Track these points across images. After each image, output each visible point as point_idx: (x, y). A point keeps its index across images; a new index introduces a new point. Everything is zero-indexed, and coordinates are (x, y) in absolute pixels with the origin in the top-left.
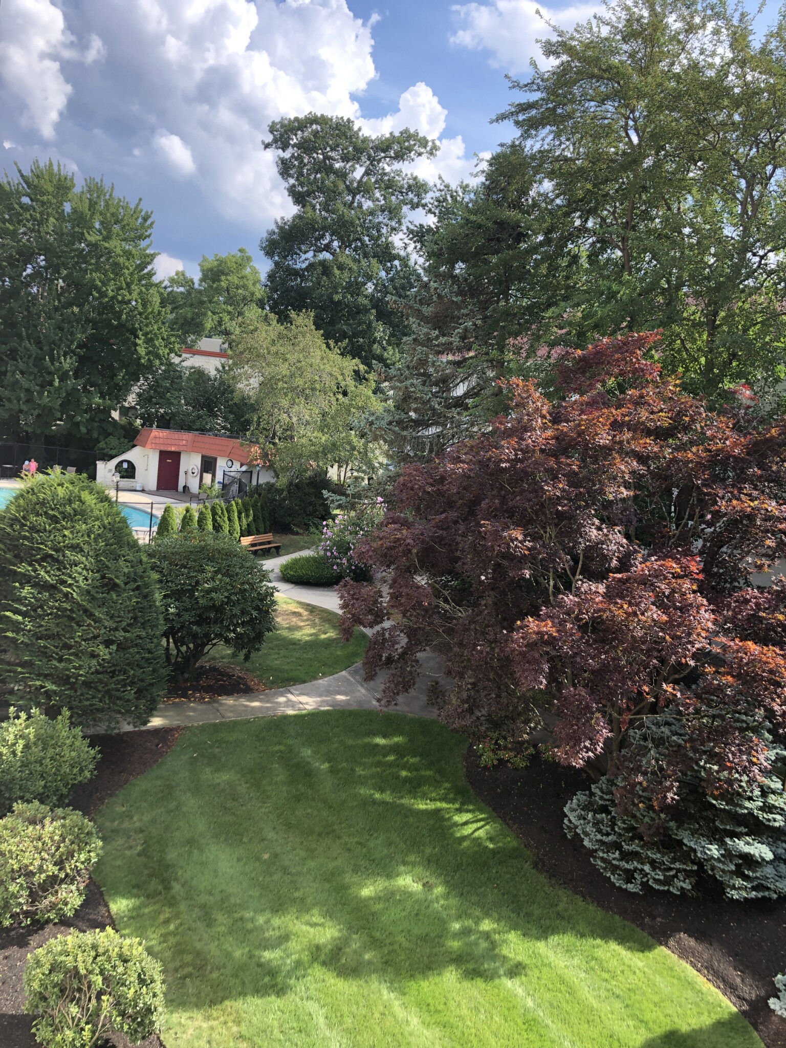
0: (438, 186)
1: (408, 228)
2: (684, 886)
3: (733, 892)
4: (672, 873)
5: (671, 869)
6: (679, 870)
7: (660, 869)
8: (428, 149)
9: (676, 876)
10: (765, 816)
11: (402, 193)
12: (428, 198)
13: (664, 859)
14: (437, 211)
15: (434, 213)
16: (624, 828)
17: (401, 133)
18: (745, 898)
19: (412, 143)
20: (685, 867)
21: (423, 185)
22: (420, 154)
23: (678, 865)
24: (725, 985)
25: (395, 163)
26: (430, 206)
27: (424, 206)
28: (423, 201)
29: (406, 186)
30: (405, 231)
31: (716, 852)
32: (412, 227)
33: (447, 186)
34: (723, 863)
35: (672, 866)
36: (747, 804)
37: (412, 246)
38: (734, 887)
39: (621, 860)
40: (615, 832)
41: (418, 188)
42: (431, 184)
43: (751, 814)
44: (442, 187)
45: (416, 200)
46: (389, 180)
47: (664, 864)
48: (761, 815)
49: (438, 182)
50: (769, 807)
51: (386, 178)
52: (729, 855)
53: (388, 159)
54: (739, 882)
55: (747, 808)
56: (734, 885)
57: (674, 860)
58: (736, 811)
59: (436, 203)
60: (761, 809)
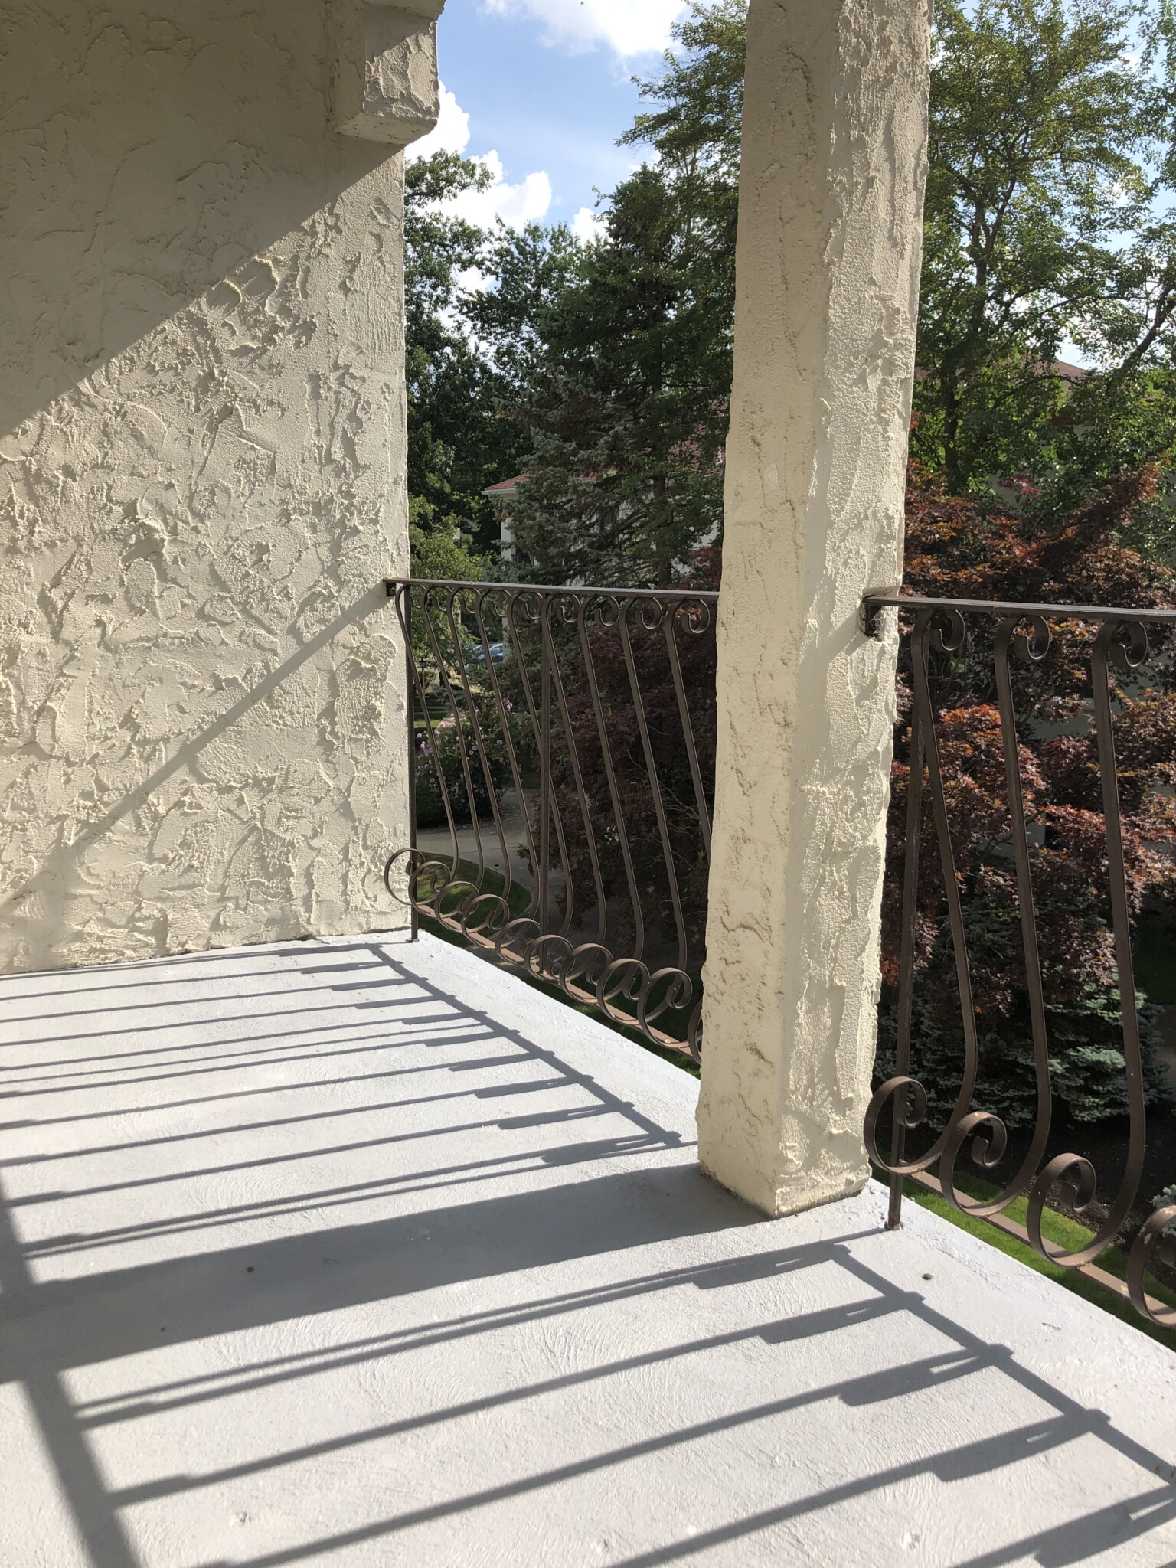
0: (497, 233)
1: (459, 300)
2: (1024, 1116)
3: (1083, 1114)
4: (1005, 1104)
5: (1003, 1100)
6: (1012, 1099)
7: (990, 1102)
8: (477, 177)
9: (1011, 1107)
10: (1111, 1015)
11: (444, 246)
12: (484, 250)
13: (994, 1089)
14: (499, 270)
15: (496, 274)
16: (934, 1061)
17: (435, 157)
18: (1098, 1119)
19: (452, 170)
20: (1021, 1093)
21: (474, 233)
22: (464, 186)
23: (1012, 1093)
24: (1091, 1220)
25: (428, 201)
26: (488, 263)
27: (479, 264)
28: (478, 257)
29: (449, 235)
30: (456, 303)
31: (1059, 1067)
32: (464, 297)
33: (511, 232)
34: (1068, 1078)
35: (1005, 1095)
36: (1089, 1004)
37: (467, 326)
38: (1083, 1108)
39: (939, 1100)
40: (924, 1067)
41: (468, 236)
42: (485, 231)
43: (1094, 1015)
44: (503, 234)
45: (466, 255)
46: (423, 229)
47: (995, 1095)
48: (1107, 1015)
49: (496, 228)
50: (1113, 1004)
51: (419, 226)
52: (1074, 1068)
53: (417, 197)
54: (1089, 1100)
55: (1088, 1008)
56: (1084, 1104)
57: (1006, 1089)
58: (1077, 1015)
59: (496, 259)
60: (1105, 1007)
